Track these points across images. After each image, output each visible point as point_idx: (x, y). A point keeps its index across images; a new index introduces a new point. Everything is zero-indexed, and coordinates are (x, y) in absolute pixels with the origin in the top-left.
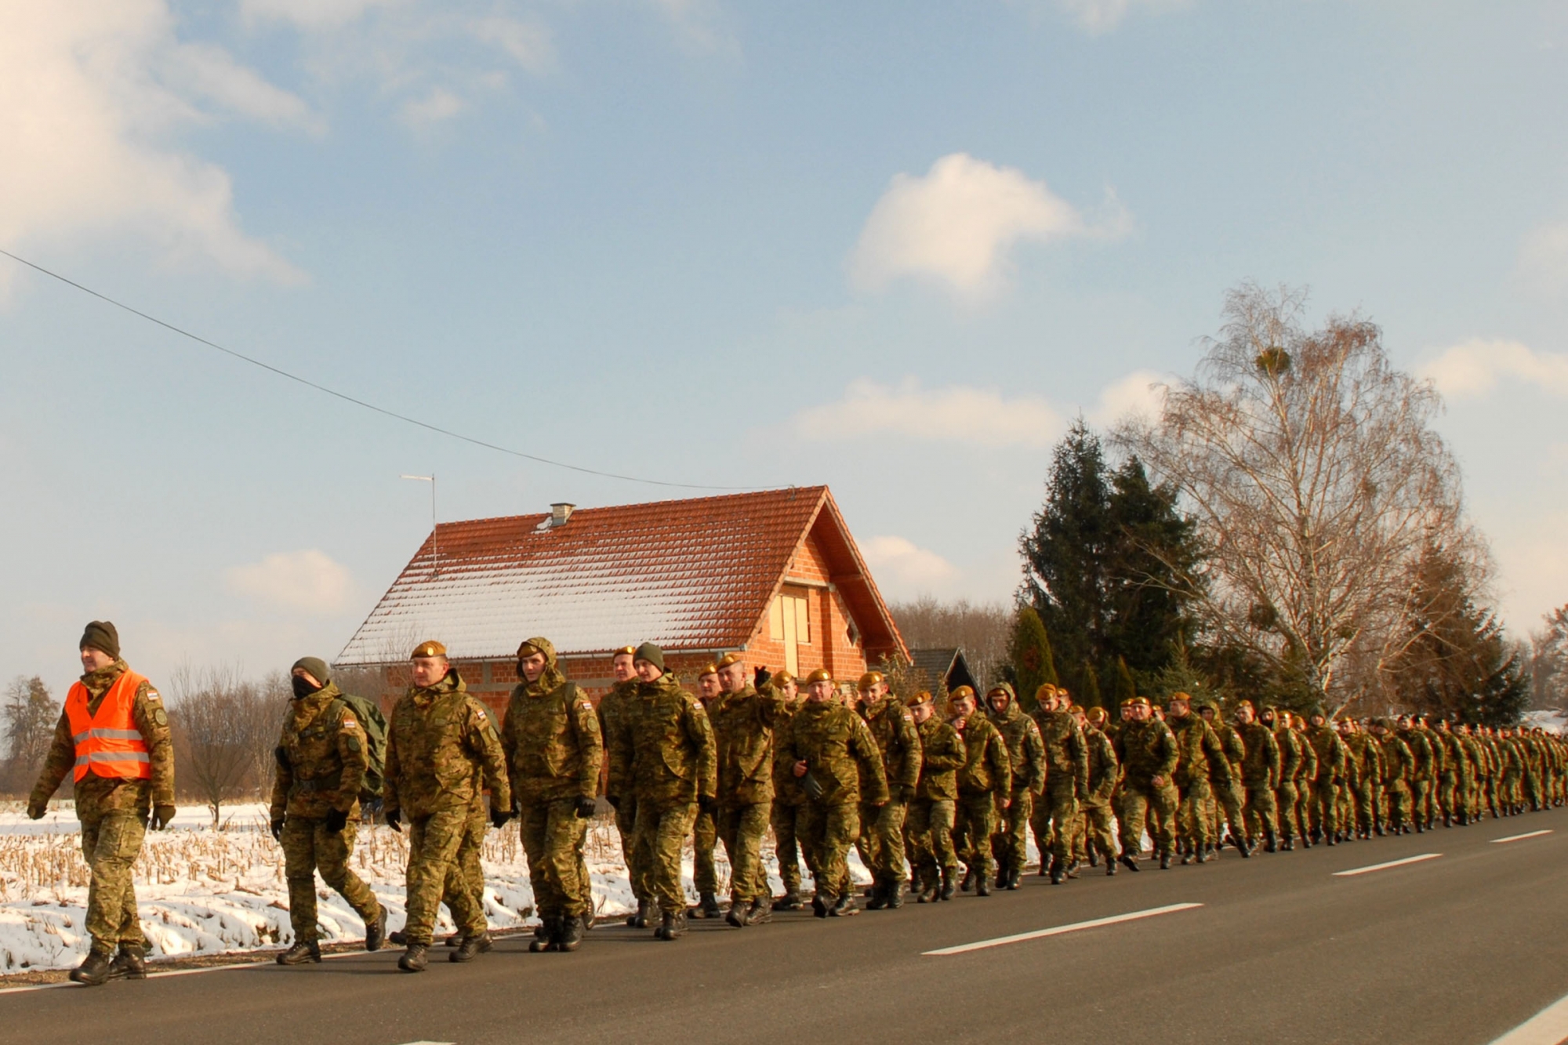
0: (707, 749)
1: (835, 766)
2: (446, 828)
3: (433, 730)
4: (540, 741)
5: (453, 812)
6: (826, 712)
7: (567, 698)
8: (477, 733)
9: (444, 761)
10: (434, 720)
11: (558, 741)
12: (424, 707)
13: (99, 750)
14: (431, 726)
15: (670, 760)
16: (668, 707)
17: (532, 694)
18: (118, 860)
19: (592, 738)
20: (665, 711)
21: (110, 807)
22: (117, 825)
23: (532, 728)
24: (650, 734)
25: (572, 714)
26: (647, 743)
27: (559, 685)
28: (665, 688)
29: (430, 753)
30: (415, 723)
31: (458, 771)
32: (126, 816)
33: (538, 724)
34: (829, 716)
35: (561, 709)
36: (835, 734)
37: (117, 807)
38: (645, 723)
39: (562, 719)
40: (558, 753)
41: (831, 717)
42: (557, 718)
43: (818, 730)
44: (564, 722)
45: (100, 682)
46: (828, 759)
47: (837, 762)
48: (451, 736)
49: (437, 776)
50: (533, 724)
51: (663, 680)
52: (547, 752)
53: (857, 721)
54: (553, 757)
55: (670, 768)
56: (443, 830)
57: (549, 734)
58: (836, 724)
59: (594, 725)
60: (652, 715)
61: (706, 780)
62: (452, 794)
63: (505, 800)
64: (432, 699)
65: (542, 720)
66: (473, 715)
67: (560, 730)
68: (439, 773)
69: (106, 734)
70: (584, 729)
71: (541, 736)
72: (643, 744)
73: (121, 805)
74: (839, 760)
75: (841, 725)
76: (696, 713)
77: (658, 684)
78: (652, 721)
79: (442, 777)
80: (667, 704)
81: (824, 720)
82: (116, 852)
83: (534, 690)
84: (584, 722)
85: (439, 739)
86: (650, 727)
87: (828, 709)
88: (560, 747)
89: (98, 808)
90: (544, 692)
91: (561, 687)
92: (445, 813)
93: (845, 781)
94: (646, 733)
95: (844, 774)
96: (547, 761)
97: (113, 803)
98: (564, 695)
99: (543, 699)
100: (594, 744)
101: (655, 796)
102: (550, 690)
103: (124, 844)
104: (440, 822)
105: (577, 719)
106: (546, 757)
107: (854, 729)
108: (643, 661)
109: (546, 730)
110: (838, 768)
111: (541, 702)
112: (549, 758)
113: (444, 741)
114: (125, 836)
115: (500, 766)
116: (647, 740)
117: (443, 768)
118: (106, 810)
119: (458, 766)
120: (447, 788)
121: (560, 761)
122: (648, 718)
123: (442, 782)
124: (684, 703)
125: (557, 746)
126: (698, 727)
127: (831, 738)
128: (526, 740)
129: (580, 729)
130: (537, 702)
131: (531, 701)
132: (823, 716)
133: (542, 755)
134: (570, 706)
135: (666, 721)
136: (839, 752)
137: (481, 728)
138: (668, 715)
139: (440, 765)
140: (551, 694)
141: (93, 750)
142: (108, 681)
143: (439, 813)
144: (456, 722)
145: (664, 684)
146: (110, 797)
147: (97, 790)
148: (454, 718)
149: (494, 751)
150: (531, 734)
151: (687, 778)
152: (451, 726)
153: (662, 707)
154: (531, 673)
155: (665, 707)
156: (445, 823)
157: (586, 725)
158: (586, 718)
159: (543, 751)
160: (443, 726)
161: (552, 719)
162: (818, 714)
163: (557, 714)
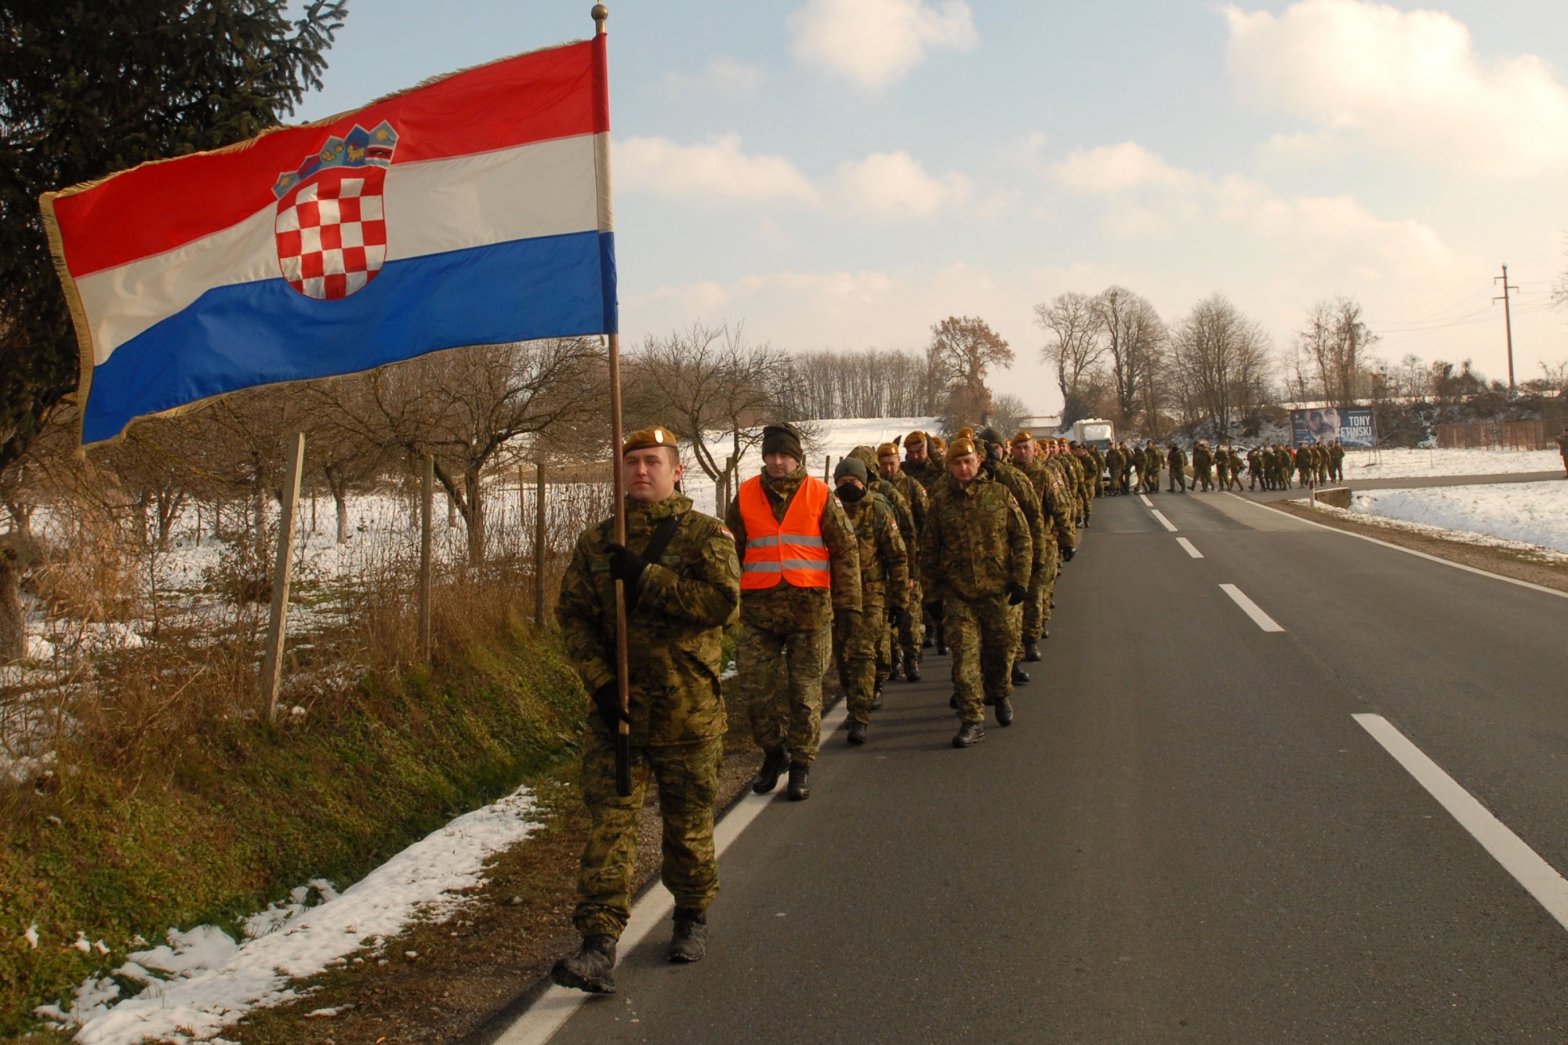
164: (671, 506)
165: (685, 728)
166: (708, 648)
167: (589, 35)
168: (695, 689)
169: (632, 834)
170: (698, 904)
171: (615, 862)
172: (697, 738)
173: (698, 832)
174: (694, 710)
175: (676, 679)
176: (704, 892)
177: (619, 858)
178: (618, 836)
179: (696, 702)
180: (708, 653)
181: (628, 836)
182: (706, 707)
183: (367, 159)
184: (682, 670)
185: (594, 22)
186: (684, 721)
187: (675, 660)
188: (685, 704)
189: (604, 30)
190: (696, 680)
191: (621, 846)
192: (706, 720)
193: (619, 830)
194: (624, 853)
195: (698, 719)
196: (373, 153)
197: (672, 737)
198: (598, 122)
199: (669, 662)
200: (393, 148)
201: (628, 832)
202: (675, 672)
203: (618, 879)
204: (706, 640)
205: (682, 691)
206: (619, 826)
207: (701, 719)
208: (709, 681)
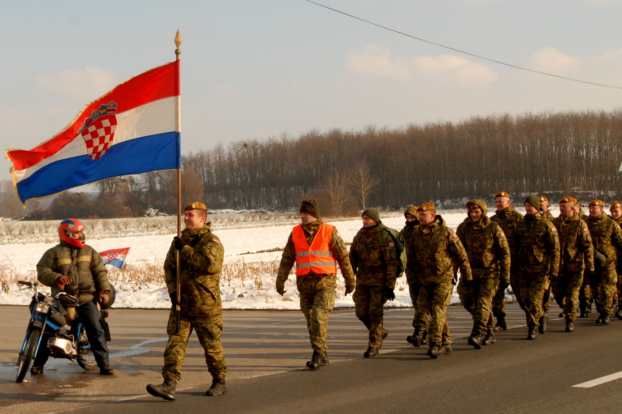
0: (555, 252)
1: (605, 248)
2: (445, 291)
3: (433, 244)
4: (479, 251)
5: (447, 284)
6: (600, 221)
7: (493, 231)
8: (453, 244)
9: (440, 259)
10: (434, 240)
11: (488, 252)
12: (428, 234)
13: (315, 261)
14: (432, 243)
15: (537, 254)
16: (539, 228)
17: (476, 228)
18: (327, 311)
19: (506, 251)
20: (537, 230)
21: (321, 286)
22: (326, 295)
23: (475, 245)
24: (528, 240)
25: (496, 239)
26: (526, 244)
27: (488, 224)
28: (539, 219)
29: (433, 255)
30: (424, 242)
31: (447, 263)
32: (328, 291)
33: (478, 243)
34: (601, 223)
35: (490, 236)
36: (605, 232)
37: (324, 286)
38: (526, 235)
39: (491, 242)
40: (488, 257)
41: (603, 224)
42: (488, 241)
43: (596, 230)
44: (492, 243)
45: (313, 228)
46: (602, 244)
47: (606, 246)
48: (442, 247)
49: (438, 266)
50: (476, 243)
51: (538, 215)
52: (483, 257)
53: (615, 225)
54: (486, 259)
55: (537, 257)
56: (444, 292)
57: (484, 248)
58: (605, 227)
59: (506, 244)
60: (530, 231)
61: (554, 267)
62: (447, 275)
63: (470, 275)
64: (431, 230)
65: (480, 241)
66: (451, 236)
67: (489, 247)
68: (438, 265)
69: (318, 253)
70: (502, 246)
71: (480, 249)
72: (525, 245)
73: (326, 285)
74: (607, 245)
75: (608, 227)
76: (552, 233)
77: (535, 217)
78: (530, 234)
79: (440, 266)
80: (538, 227)
81: (599, 225)
82: (326, 307)
83: (477, 226)
84: (501, 243)
85: (437, 248)
86: (529, 237)
87: (601, 220)
88: (489, 254)
89: (315, 287)
90: (481, 227)
91: (490, 225)
92: (444, 284)
93: (610, 255)
94: (527, 239)
95: (610, 252)
96: (483, 261)
97: (323, 285)
98: (492, 229)
99: (481, 231)
100: (507, 254)
101: (529, 271)
102: (484, 226)
103: (329, 304)
104: (442, 288)
105: (498, 242)
106: (483, 259)
107: (614, 228)
108: (528, 204)
109: (483, 246)
110: (607, 249)
111: (480, 233)
112: (484, 260)
113: (439, 249)
114: (329, 300)
115: (465, 260)
116: (527, 242)
117: (440, 262)
118: (319, 288)
119: (447, 261)
120: (444, 272)
121: (489, 261)
122: (529, 232)
123: (440, 269)
124: (547, 227)
125: (488, 254)
126: (552, 240)
127: (603, 234)
128: (472, 250)
129: (499, 246)
130: (478, 232)
131: (475, 232)
132: (599, 223)
133: (481, 258)
134: (495, 235)
135: (536, 235)
136: (607, 241)
137: (455, 242)
138: (538, 232)
139: (438, 261)
140: (485, 229)
141: (312, 261)
142: (316, 228)
143: (442, 284)
144: (444, 240)
145: (538, 217)
146: (320, 282)
147: (313, 279)
148: (443, 238)
149: (461, 253)
150: (475, 248)
151: (545, 264)
152: (442, 242)
153: (536, 228)
154: (475, 217)
155: (538, 228)
156: (445, 289)
157: (503, 244)
158: (503, 241)
159: (481, 257)
160: (438, 242)
161: (486, 241)
162: (596, 222)
163: (488, 239)
164: (199, 231)
165: (200, 310)
166: (210, 282)
167: (174, 60)
168: (204, 297)
169: (181, 345)
170: (218, 377)
171: (174, 354)
172: (205, 314)
173: (214, 350)
174: (203, 304)
175: (197, 293)
176: (220, 372)
177: (176, 353)
178: (176, 345)
179: (204, 301)
180: (209, 284)
181: (180, 346)
182: (209, 303)
183: (108, 112)
184: (199, 290)
185: (176, 55)
186: (200, 308)
187: (196, 286)
188: (200, 302)
189: (179, 58)
190: (204, 293)
191: (177, 349)
192: (210, 308)
193: (177, 343)
194: (178, 352)
195: (205, 307)
196: (109, 110)
197: (196, 313)
198: (176, 92)
199: (194, 287)
200: (116, 108)
201: (180, 344)
202: (196, 290)
203: (174, 360)
204: (209, 279)
205: (199, 297)
206: (176, 342)
207: (207, 308)
208: (210, 294)
